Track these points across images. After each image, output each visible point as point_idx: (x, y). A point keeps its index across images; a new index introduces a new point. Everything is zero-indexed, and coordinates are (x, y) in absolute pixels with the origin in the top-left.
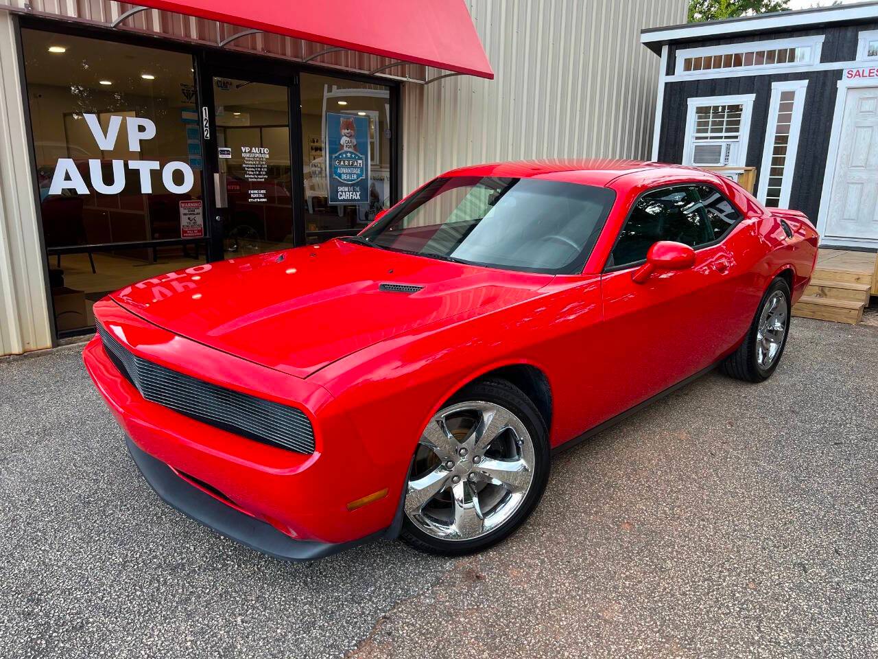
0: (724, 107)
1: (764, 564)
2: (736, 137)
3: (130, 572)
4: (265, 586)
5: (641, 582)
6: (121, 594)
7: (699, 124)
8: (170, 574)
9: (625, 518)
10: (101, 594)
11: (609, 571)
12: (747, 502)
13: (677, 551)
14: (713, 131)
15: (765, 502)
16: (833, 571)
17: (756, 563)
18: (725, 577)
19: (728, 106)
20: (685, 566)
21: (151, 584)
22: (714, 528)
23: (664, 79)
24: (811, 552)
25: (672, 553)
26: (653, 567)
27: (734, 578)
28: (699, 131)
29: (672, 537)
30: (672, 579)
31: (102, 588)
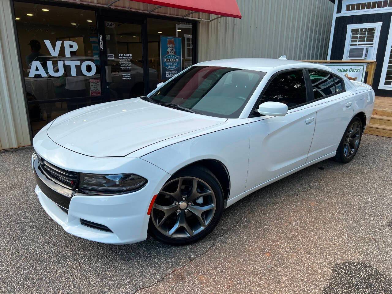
0: (366, 29)
1: (336, 283)
2: (372, 44)
3: (22, 261)
4: (79, 274)
5: (265, 288)
6: (14, 273)
7: (353, 38)
8: (39, 264)
9: (268, 250)
10: (6, 272)
11: (250, 281)
12: (337, 245)
13: (290, 272)
14: (360, 41)
15: (347, 245)
16: (374, 291)
17: (331, 283)
18: (312, 289)
19: (368, 28)
20: (292, 281)
21: (28, 269)
22: (314, 259)
23: (335, 15)
24: (365, 278)
25: (286, 272)
26: (274, 280)
27: (317, 291)
28: (352, 41)
29: (290, 263)
30: (283, 288)
31: (7, 269)
